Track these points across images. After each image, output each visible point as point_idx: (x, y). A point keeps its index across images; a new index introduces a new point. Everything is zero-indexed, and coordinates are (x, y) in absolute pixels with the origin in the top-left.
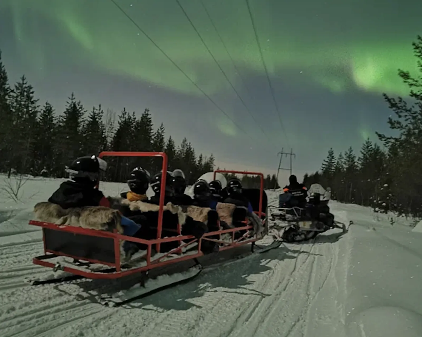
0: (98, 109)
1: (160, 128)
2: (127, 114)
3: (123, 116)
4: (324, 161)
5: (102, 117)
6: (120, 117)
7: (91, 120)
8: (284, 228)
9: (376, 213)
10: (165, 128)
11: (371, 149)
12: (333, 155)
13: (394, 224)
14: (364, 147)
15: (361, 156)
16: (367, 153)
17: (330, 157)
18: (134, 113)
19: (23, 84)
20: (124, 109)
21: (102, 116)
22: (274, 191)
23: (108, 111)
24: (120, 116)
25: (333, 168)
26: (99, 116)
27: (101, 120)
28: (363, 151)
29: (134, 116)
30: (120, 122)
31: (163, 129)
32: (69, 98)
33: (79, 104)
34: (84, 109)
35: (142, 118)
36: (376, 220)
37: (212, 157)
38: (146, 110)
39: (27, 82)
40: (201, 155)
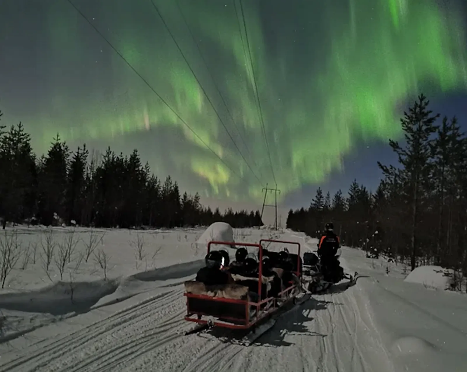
0: (83, 148)
1: (145, 167)
2: (112, 153)
3: (107, 155)
4: (313, 200)
5: (87, 158)
6: (104, 157)
7: (75, 160)
8: (309, 282)
9: (368, 259)
10: (150, 166)
11: (358, 191)
12: (322, 194)
13: (389, 273)
14: (351, 188)
15: (349, 197)
16: (354, 194)
17: (319, 197)
18: (121, 153)
19: (20, 131)
20: (109, 148)
21: (86, 156)
22: (259, 229)
23: (93, 151)
24: (105, 155)
25: (321, 208)
26: (84, 157)
27: (86, 161)
28: (350, 192)
29: (121, 156)
30: (104, 161)
31: (148, 169)
32: (54, 139)
33: (63, 144)
34: (69, 150)
35: (130, 159)
36: (372, 267)
37: (197, 196)
38: (135, 151)
39: (23, 129)
40: (186, 193)
